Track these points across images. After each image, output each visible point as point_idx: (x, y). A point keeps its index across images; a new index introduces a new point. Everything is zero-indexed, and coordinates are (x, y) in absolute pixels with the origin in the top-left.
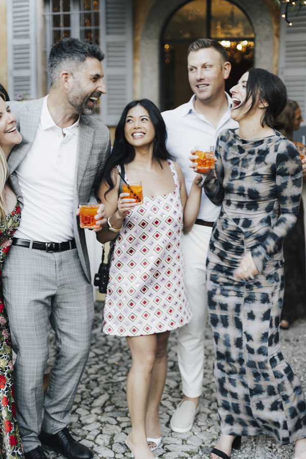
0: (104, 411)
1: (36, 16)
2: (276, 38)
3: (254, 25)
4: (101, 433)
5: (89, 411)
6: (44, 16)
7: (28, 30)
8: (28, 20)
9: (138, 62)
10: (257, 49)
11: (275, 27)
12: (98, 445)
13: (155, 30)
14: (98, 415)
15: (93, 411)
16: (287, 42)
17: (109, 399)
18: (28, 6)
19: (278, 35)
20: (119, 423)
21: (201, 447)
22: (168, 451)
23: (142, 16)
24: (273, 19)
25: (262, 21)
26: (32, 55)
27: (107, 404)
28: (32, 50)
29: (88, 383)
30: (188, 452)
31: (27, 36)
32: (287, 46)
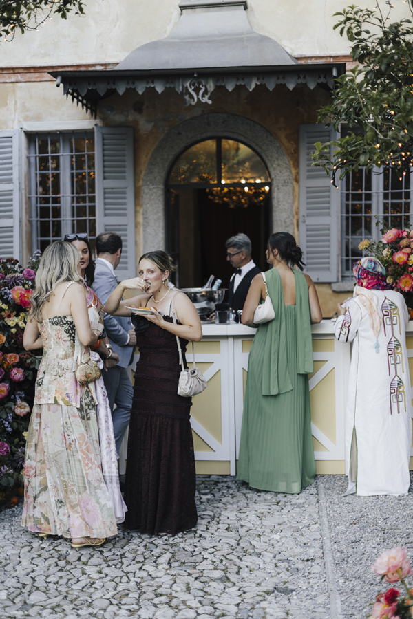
0: (171, 567)
1: (20, 158)
2: (295, 183)
3: (271, 169)
4: (175, 582)
5: (156, 567)
6: (28, 158)
7: (11, 174)
8: (11, 163)
9: (141, 210)
10: (275, 195)
11: (294, 171)
12: (176, 592)
13: (159, 175)
14: (166, 570)
15: (160, 567)
16: (307, 188)
17: (173, 557)
18: (11, 147)
19: (297, 181)
20: (190, 575)
21: (275, 588)
22: (244, 593)
23: (144, 159)
24: (291, 162)
25: (279, 165)
26: (16, 203)
27: (172, 561)
28: (16, 197)
29: (146, 546)
30: (265, 592)
31: (10, 181)
32: (308, 193)
